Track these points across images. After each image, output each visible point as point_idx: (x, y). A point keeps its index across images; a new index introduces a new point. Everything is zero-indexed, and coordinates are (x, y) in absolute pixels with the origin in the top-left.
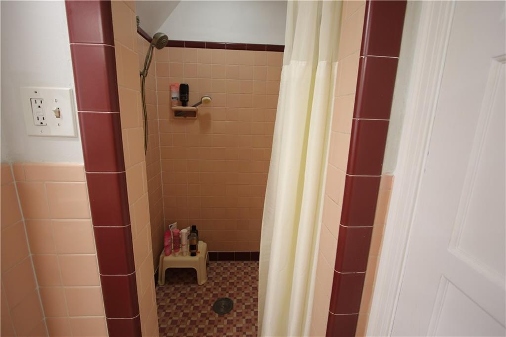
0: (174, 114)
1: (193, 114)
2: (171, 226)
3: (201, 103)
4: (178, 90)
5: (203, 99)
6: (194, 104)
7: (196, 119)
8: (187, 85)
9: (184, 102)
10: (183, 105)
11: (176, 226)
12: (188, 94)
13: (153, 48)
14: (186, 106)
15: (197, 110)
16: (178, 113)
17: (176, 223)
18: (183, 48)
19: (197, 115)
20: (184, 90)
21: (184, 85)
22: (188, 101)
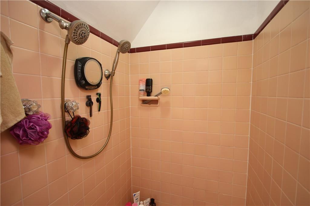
0: (141, 102)
1: (156, 102)
2: (135, 195)
3: (161, 93)
4: (145, 84)
5: (162, 90)
6: (155, 95)
7: (157, 106)
8: (151, 79)
9: (149, 93)
10: (148, 96)
11: (139, 194)
12: (152, 86)
13: (119, 53)
14: (150, 96)
15: (159, 99)
16: (144, 102)
17: (139, 192)
18: (149, 52)
19: (158, 103)
20: (149, 83)
21: (149, 79)
22: (151, 91)
